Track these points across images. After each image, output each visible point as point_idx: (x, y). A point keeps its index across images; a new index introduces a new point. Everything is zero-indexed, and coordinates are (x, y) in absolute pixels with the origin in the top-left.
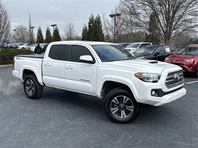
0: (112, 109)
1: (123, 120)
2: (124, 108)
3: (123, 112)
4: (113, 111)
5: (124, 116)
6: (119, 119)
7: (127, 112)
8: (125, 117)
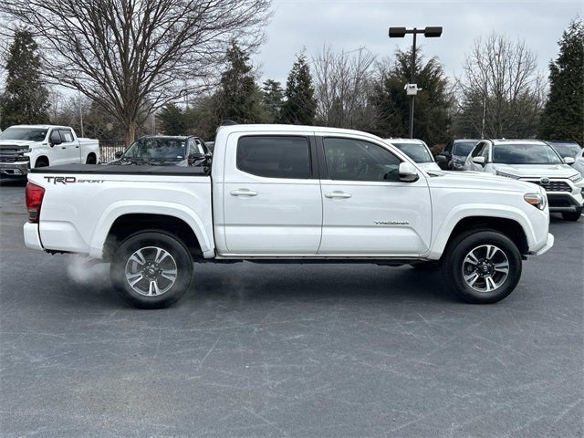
0: (466, 278)
1: (492, 295)
2: (491, 270)
3: (489, 279)
4: (469, 281)
5: (492, 287)
6: (484, 295)
7: (498, 277)
8: (495, 287)
